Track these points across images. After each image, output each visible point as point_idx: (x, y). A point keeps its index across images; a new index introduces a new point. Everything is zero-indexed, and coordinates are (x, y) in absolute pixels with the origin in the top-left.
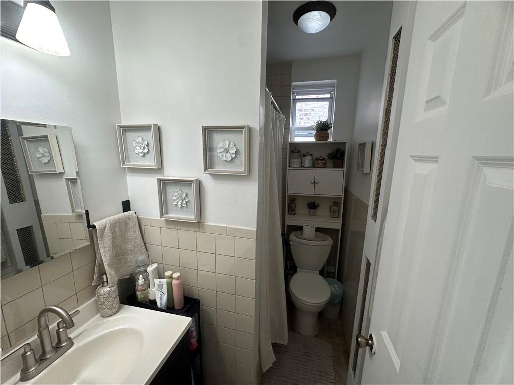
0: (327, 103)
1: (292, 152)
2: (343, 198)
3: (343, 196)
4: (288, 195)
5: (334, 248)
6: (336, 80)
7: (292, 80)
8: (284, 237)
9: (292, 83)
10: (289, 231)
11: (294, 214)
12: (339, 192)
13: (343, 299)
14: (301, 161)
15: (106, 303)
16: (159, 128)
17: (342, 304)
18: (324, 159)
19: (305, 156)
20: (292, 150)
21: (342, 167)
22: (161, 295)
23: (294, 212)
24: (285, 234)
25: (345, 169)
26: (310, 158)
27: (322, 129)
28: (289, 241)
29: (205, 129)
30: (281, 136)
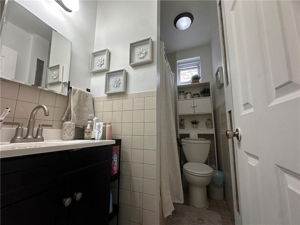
0: (197, 70)
1: (180, 92)
2: (213, 114)
3: (213, 112)
4: (179, 115)
5: (212, 145)
6: (199, 57)
7: (177, 59)
8: (178, 141)
9: (177, 61)
10: (181, 138)
11: (184, 128)
12: (210, 110)
13: (224, 183)
14: (185, 96)
15: (67, 130)
16: (110, 53)
17: (224, 187)
18: (198, 94)
19: (187, 93)
20: (179, 91)
21: (210, 96)
22: (99, 132)
23: (183, 127)
24: (179, 139)
25: (211, 97)
26: (190, 94)
27: (196, 79)
28: (181, 142)
29: (131, 45)
30: (173, 82)
